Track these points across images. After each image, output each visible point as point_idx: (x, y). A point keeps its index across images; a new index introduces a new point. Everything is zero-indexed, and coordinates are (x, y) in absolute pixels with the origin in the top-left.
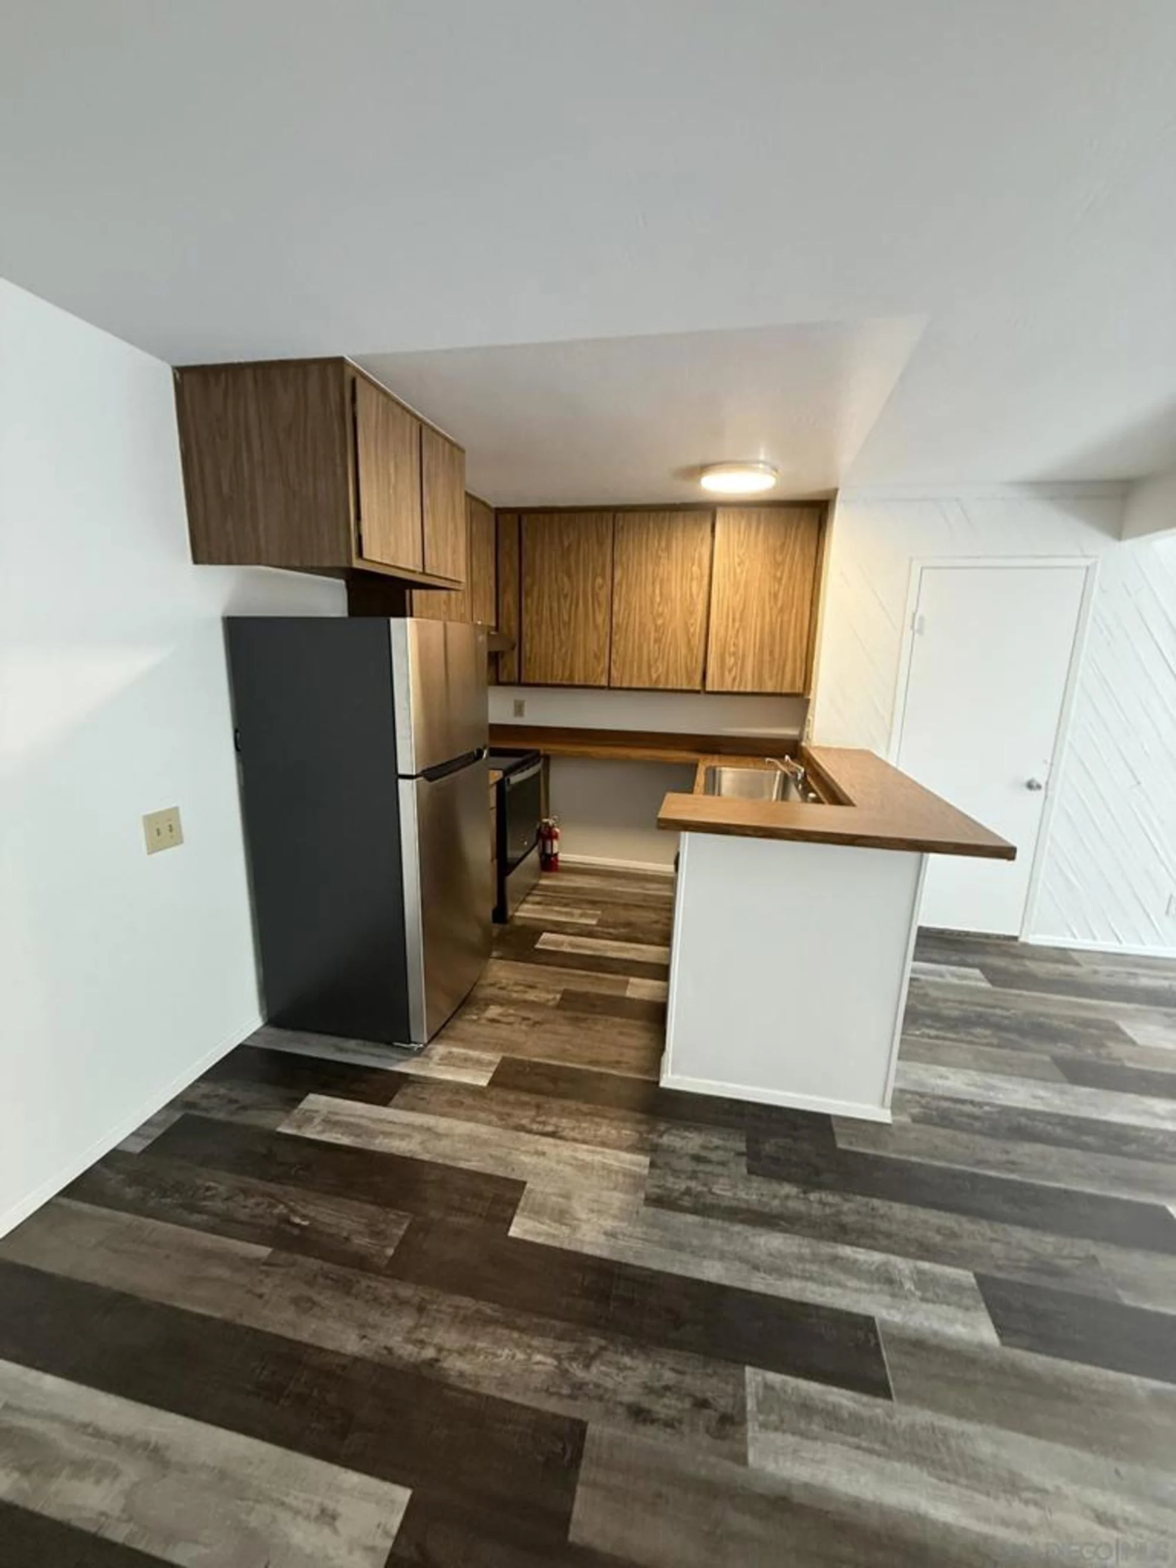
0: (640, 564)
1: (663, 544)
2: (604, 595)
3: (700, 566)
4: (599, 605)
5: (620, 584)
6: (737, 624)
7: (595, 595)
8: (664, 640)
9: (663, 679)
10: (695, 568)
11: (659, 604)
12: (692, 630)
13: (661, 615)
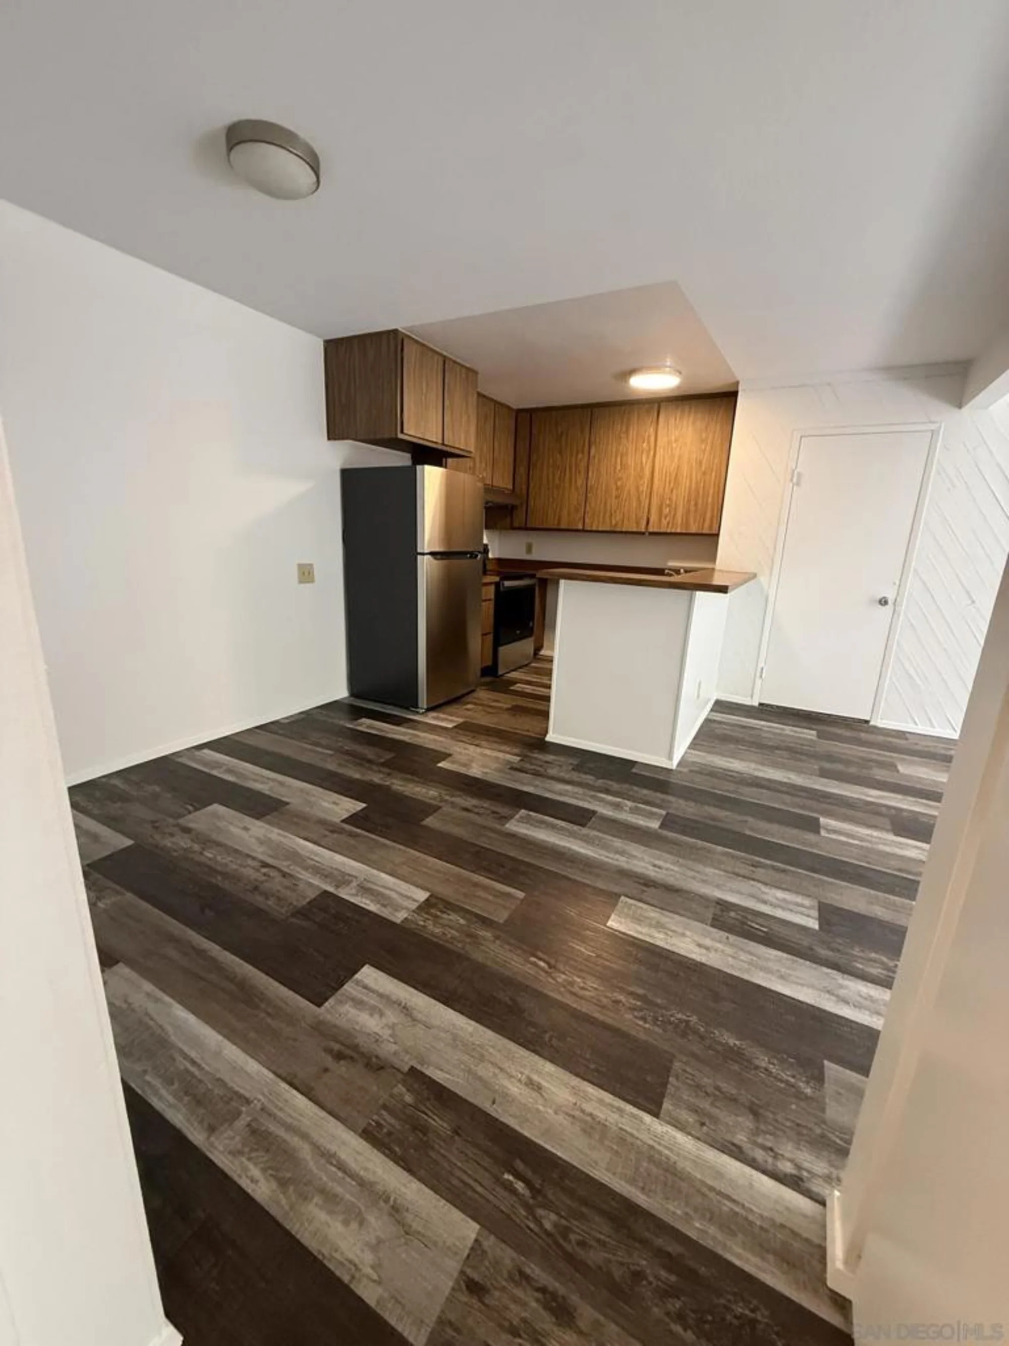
0: (608, 444)
1: (624, 429)
2: (583, 465)
3: (649, 443)
4: (580, 472)
5: (594, 457)
6: (672, 485)
7: (577, 466)
8: (621, 497)
9: (620, 523)
10: (645, 445)
11: (620, 471)
12: (641, 489)
13: (620, 479)
